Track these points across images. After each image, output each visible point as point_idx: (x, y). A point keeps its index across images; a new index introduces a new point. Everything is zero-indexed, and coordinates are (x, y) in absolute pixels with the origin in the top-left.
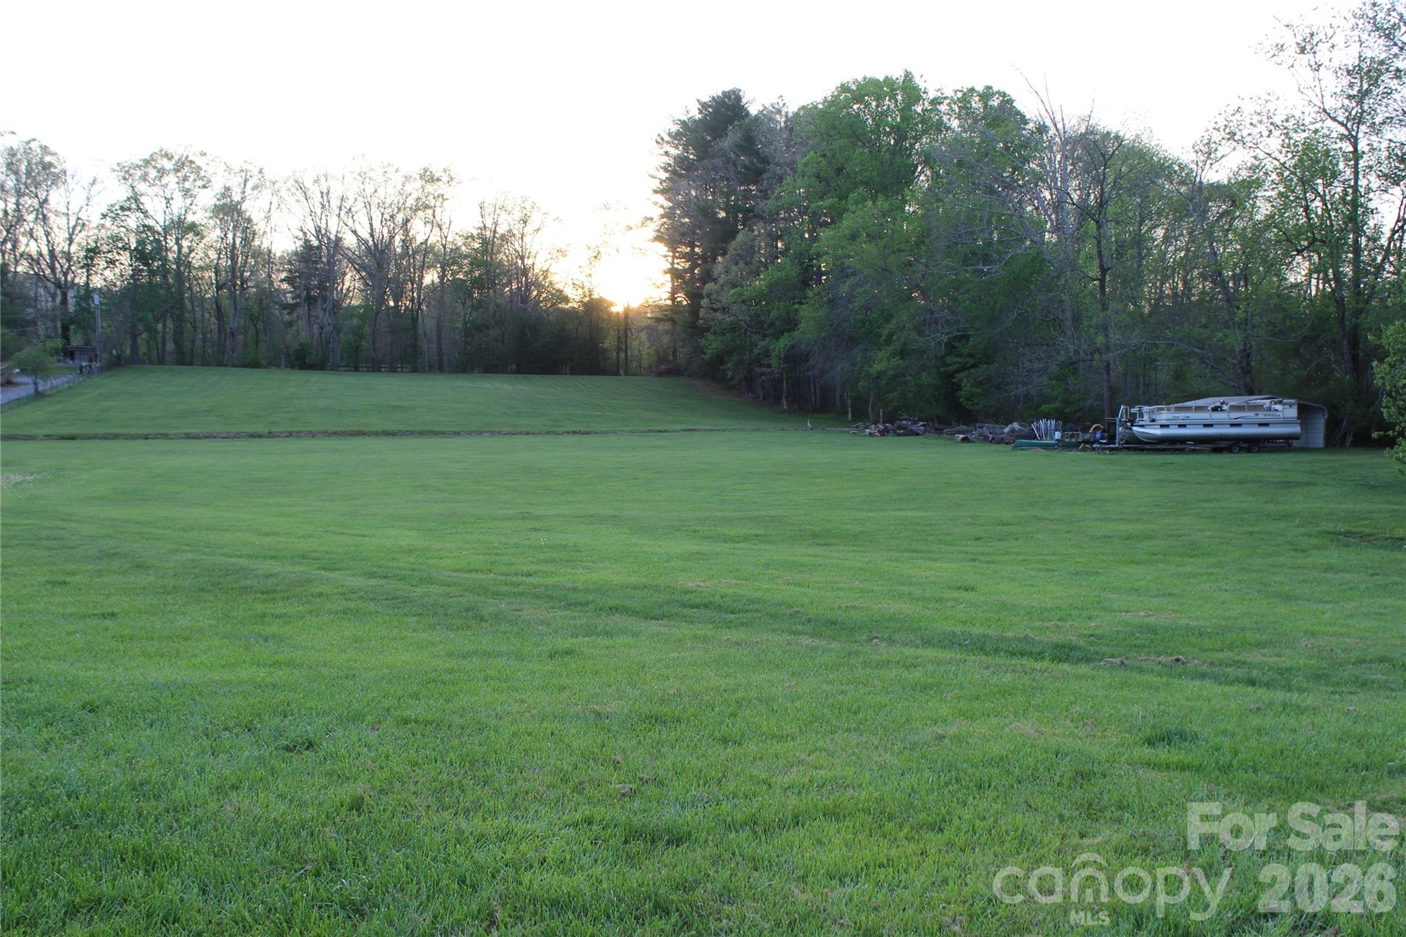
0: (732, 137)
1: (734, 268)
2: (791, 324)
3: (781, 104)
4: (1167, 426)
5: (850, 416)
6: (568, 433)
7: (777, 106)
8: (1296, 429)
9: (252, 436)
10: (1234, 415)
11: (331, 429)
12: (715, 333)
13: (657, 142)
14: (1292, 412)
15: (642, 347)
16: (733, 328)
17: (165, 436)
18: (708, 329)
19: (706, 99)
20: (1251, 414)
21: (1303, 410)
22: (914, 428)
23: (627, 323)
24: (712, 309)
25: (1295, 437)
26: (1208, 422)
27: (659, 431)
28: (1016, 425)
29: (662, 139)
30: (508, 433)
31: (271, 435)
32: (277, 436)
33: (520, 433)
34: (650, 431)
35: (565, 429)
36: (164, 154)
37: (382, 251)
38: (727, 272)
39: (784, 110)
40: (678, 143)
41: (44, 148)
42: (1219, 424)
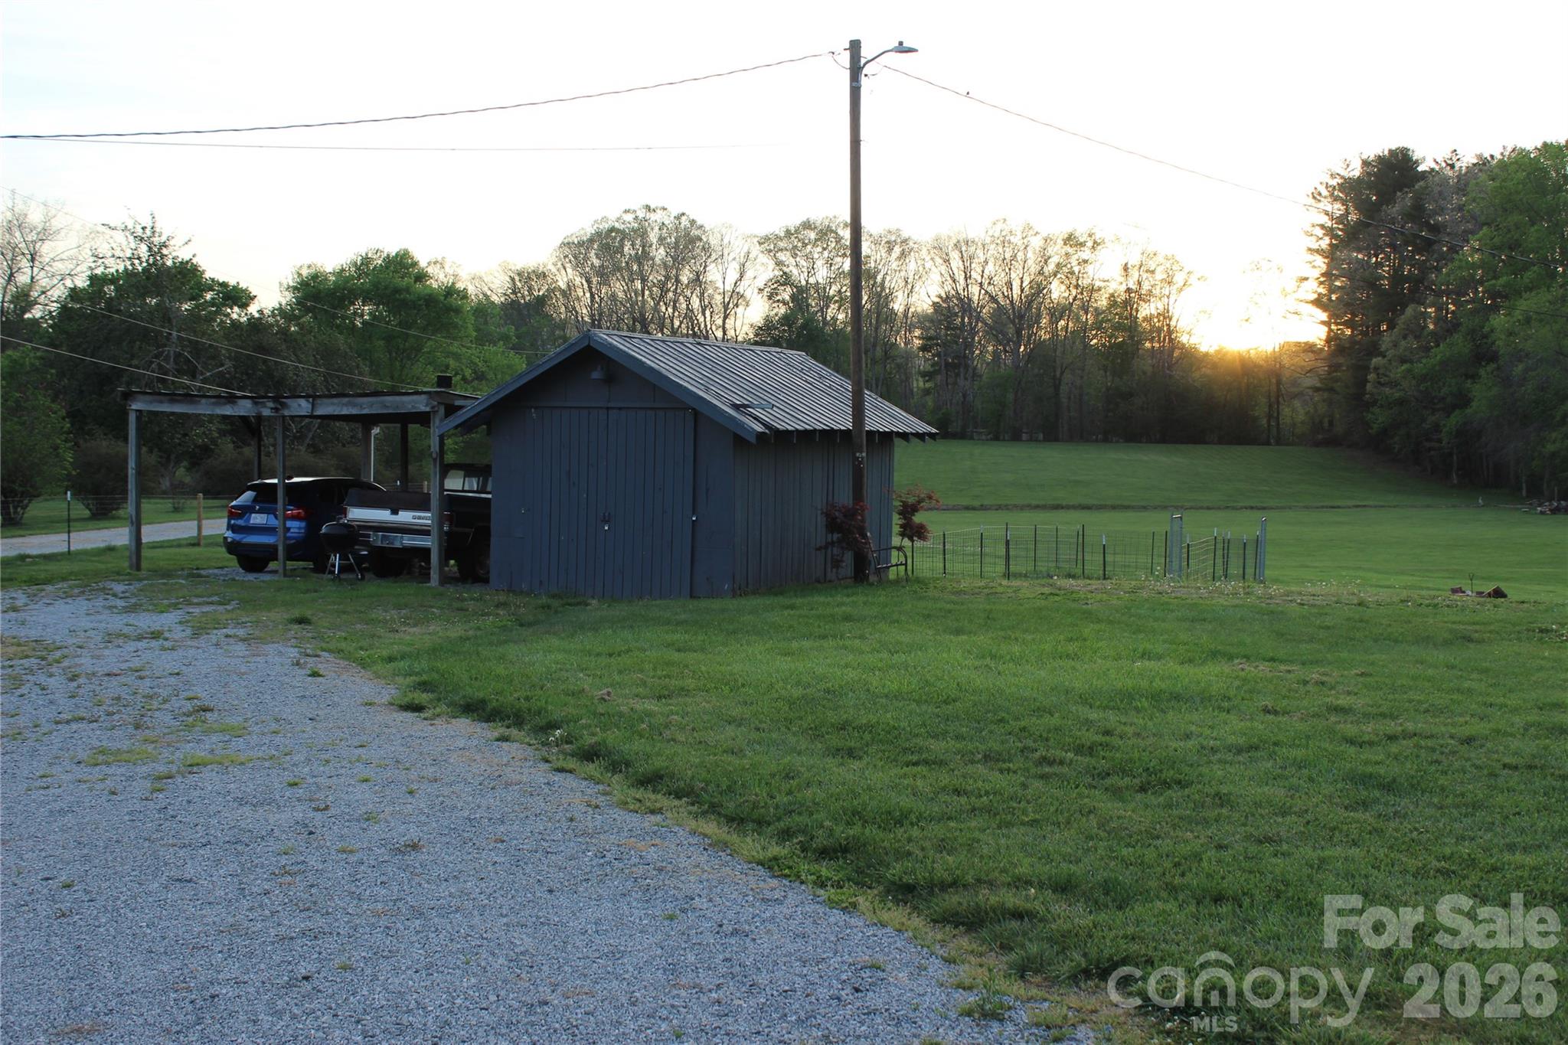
0: (1401, 203)
1: (1402, 343)
2: (1463, 400)
3: (1454, 159)
5: (1524, 492)
7: (1450, 162)
9: (967, 508)
11: (1034, 503)
12: (1382, 406)
13: (1314, 198)
15: (1295, 413)
16: (1401, 402)
18: (1375, 402)
19: (1369, 155)
23: (1278, 390)
24: (1379, 383)
29: (1320, 194)
30: (1191, 508)
31: (983, 508)
33: (1201, 508)
34: (1323, 507)
35: (1241, 504)
36: (807, 225)
37: (1021, 317)
38: (1395, 346)
39: (1458, 165)
40: (1336, 199)
41: (693, 222)
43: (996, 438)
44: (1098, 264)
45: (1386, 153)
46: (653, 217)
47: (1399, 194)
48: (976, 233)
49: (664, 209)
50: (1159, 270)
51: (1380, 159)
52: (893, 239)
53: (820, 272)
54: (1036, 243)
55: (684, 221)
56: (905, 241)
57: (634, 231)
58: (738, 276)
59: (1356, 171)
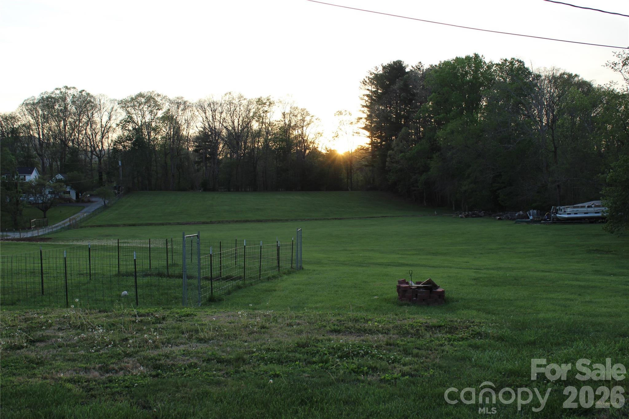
0: (399, 84)
1: (401, 144)
2: (427, 168)
3: (420, 66)
4: (570, 214)
5: (454, 208)
6: (333, 219)
7: (418, 67)
9: (204, 223)
10: (596, 209)
11: (235, 219)
12: (393, 172)
13: (364, 83)
15: (358, 177)
16: (401, 170)
17: (170, 224)
18: (390, 170)
19: (385, 64)
22: (480, 214)
23: (351, 167)
24: (392, 162)
26: (586, 212)
27: (371, 217)
28: (521, 213)
29: (366, 82)
30: (308, 220)
31: (211, 223)
32: (214, 223)
33: (313, 219)
35: (331, 217)
36: (141, 95)
37: (239, 136)
38: (398, 145)
39: (422, 68)
40: (373, 84)
41: (88, 94)
42: (591, 212)
43: (229, 190)
44: (272, 113)
45: (392, 63)
46: (69, 92)
47: (397, 80)
48: (218, 98)
49: (74, 88)
50: (299, 115)
51: (390, 65)
52: (180, 101)
53: (147, 117)
54: (245, 103)
55: (84, 94)
56: (185, 103)
57: (60, 98)
58: (108, 119)
59: (380, 71)
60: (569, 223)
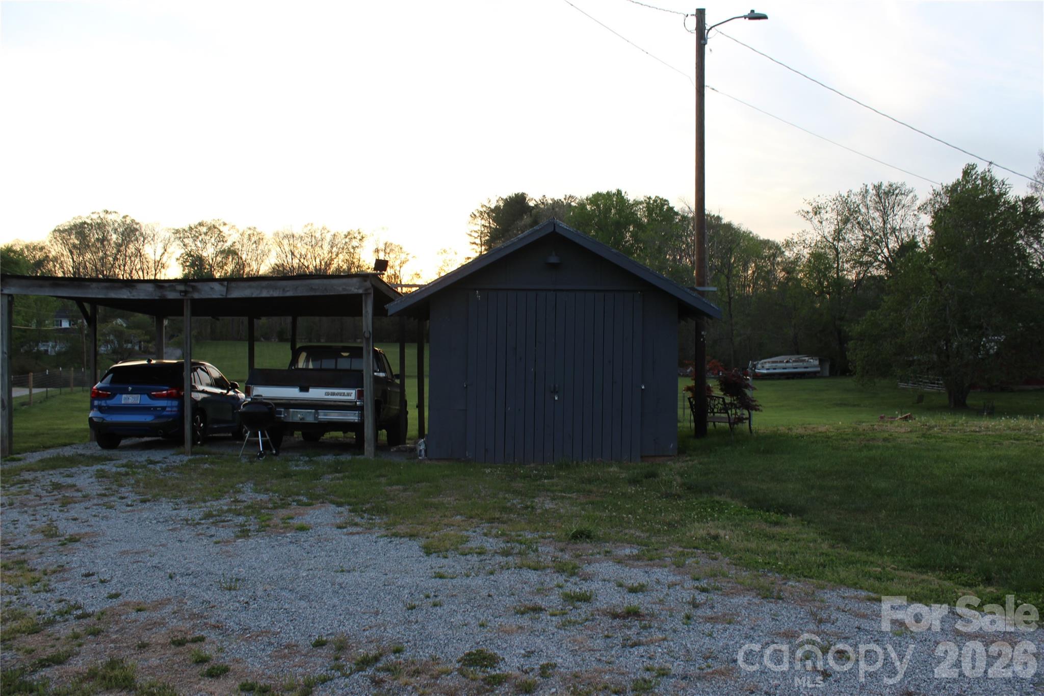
3: (545, 199)
4: (768, 369)
8: (819, 369)
10: (795, 364)
13: (472, 217)
14: (817, 362)
19: (507, 196)
20: (801, 364)
21: (821, 361)
25: (818, 372)
29: (475, 215)
36: (201, 224)
39: (547, 203)
40: (484, 218)
41: (133, 221)
42: (789, 368)
45: (514, 195)
46: (109, 217)
48: (298, 231)
49: (115, 212)
51: (509, 198)
52: (252, 232)
54: (328, 237)
55: (128, 221)
56: (258, 234)
57: (98, 224)
58: (162, 252)
60: (769, 379)
